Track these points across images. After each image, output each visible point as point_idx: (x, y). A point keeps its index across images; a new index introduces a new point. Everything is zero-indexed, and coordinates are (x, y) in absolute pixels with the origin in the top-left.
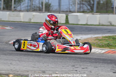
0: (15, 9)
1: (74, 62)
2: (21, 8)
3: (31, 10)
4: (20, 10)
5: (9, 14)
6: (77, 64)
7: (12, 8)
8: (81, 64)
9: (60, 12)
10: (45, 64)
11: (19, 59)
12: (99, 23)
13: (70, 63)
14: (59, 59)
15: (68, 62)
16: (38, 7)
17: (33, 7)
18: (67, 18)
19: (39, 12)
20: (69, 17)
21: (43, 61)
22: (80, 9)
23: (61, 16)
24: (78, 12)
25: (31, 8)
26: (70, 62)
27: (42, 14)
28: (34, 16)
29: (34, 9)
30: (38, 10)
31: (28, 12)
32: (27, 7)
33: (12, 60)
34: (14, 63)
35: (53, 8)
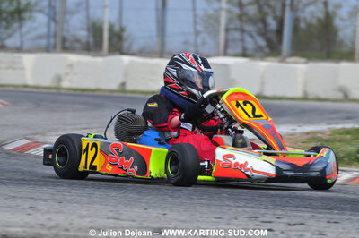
10: (150, 210)
12: (305, 93)
13: (240, 210)
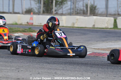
0: (56, 12)
2: (63, 12)
3: (74, 13)
4: (61, 14)
7: (53, 12)
9: (107, 15)
11: (64, 69)
16: (81, 10)
17: (76, 10)
18: (115, 22)
19: (83, 16)
20: (117, 21)
21: (91, 70)
23: (109, 20)
25: (74, 11)
27: (86, 18)
28: (77, 19)
29: (77, 12)
30: (82, 13)
31: (71, 15)
33: (56, 69)
34: (59, 72)
35: (98, 11)
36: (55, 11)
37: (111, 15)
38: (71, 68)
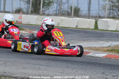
0: (43, 13)
1: (104, 70)
2: (49, 12)
3: (60, 14)
4: (48, 14)
5: (37, 18)
6: (107, 71)
7: (40, 12)
8: (111, 71)
9: (89, 17)
11: (47, 64)
14: (88, 65)
15: (97, 68)
16: (66, 12)
17: (62, 12)
18: (96, 23)
19: (67, 17)
20: (98, 22)
21: (72, 67)
22: (110, 14)
23: (90, 21)
24: (108, 18)
25: (60, 12)
26: (100, 69)
27: (70, 18)
28: (62, 20)
29: (63, 13)
30: (67, 15)
31: (56, 16)
32: (55, 11)
33: (40, 65)
34: (42, 68)
35: (81, 13)
36: (42, 11)
37: (93, 17)
38: (54, 64)
